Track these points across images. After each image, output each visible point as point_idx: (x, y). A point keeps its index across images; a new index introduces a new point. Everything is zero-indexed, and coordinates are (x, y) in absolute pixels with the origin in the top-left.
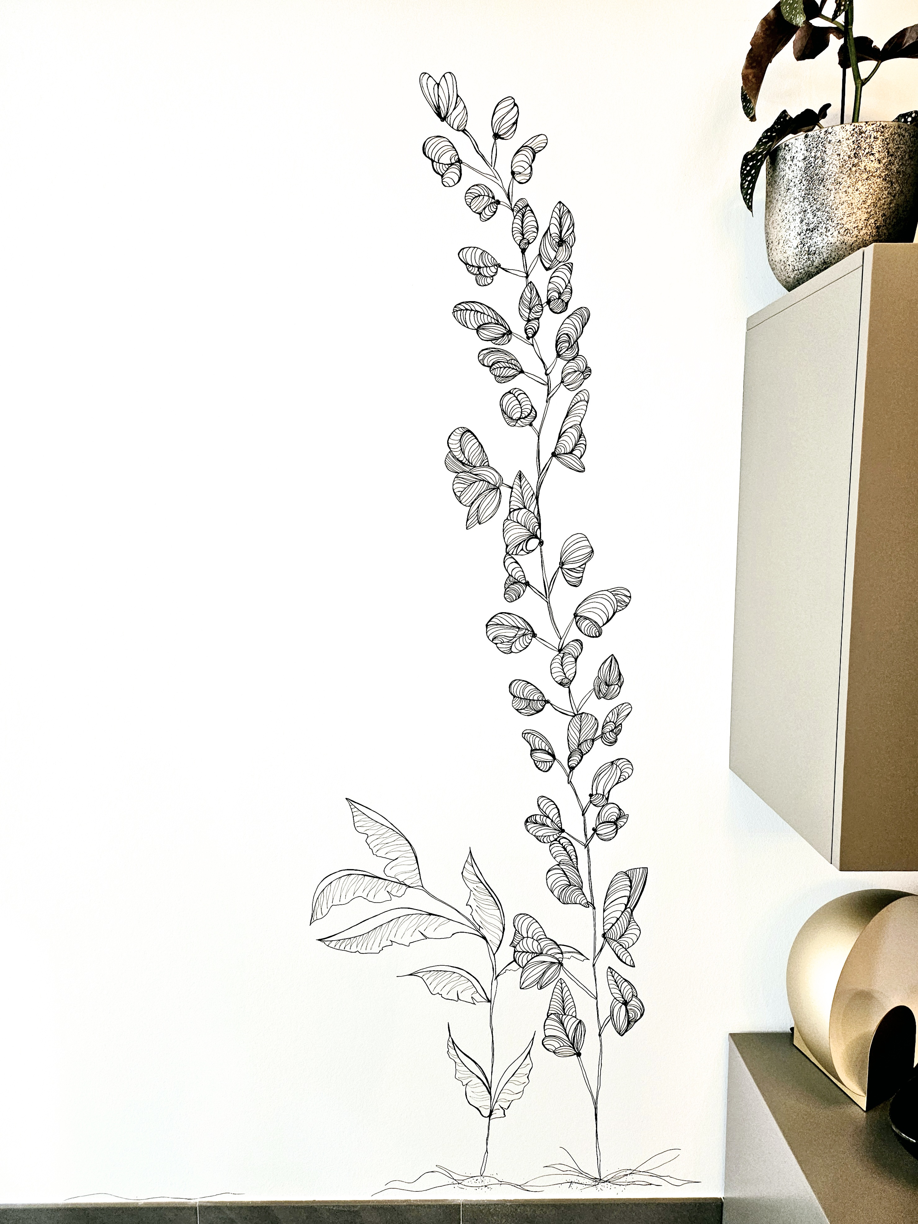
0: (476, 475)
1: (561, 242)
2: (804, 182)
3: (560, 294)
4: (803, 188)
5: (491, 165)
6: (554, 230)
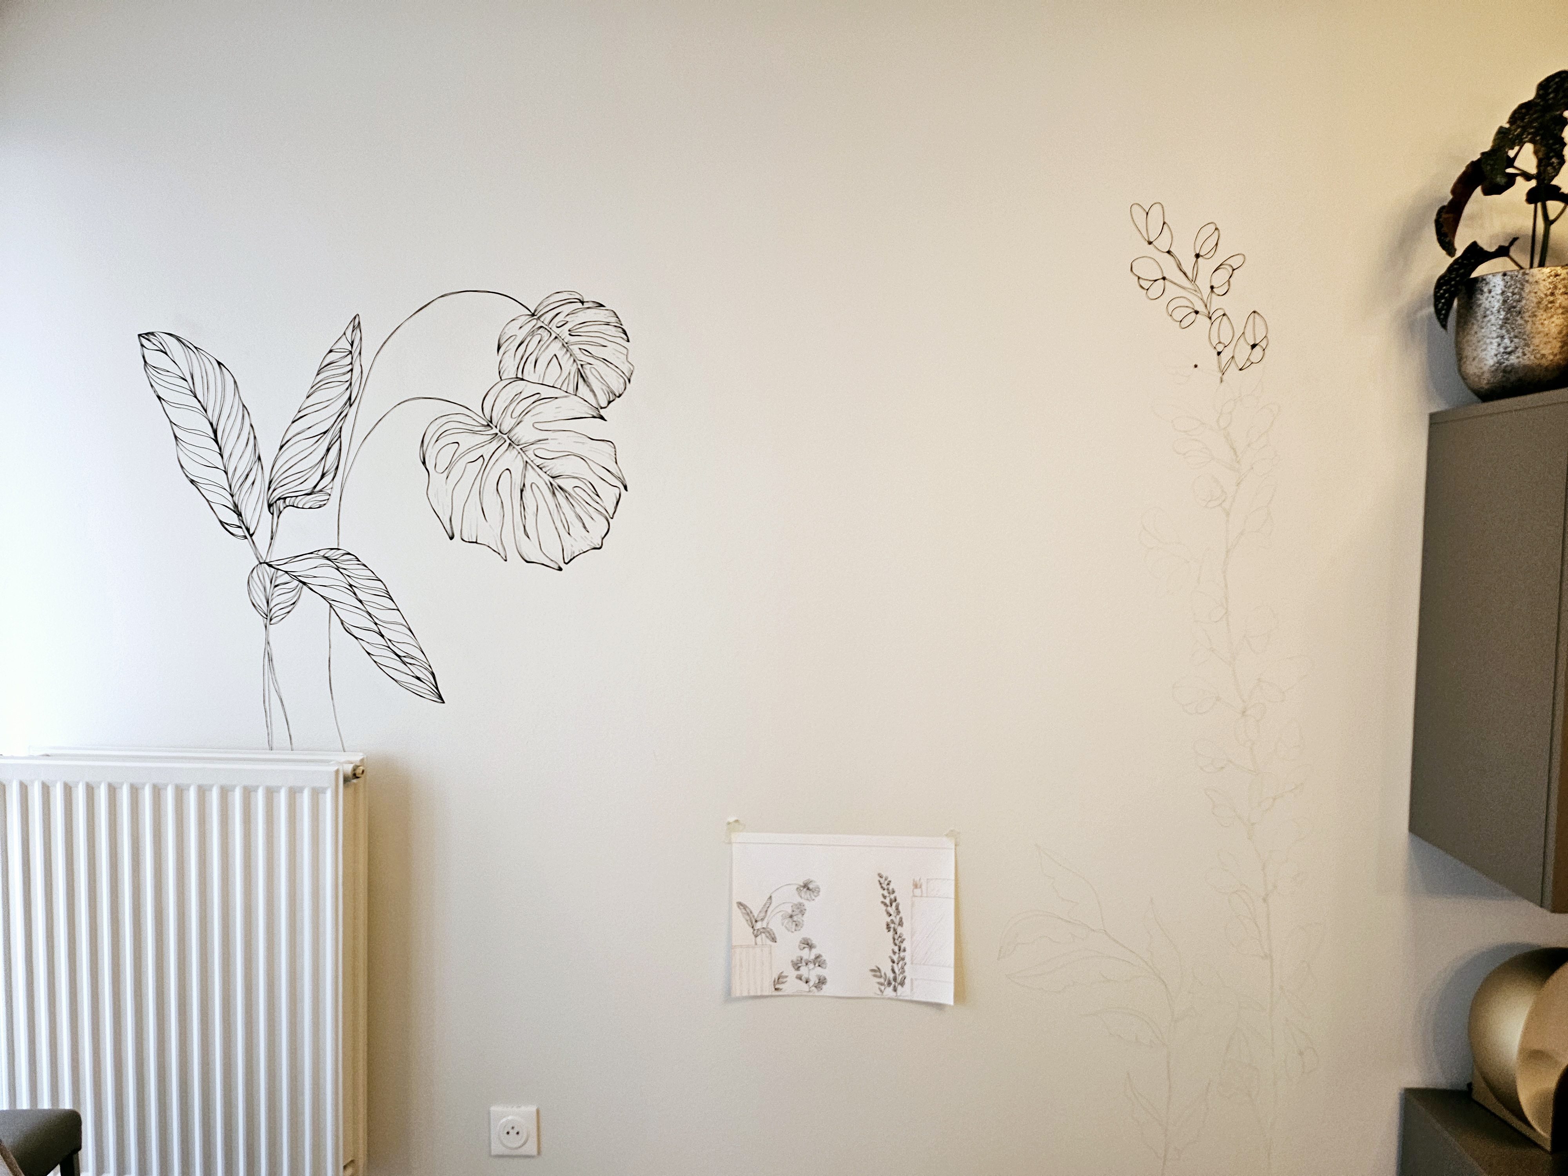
1: (1254, 346)
2: (1502, 313)
4: (1502, 317)
5: (1193, 281)
6: (1248, 335)
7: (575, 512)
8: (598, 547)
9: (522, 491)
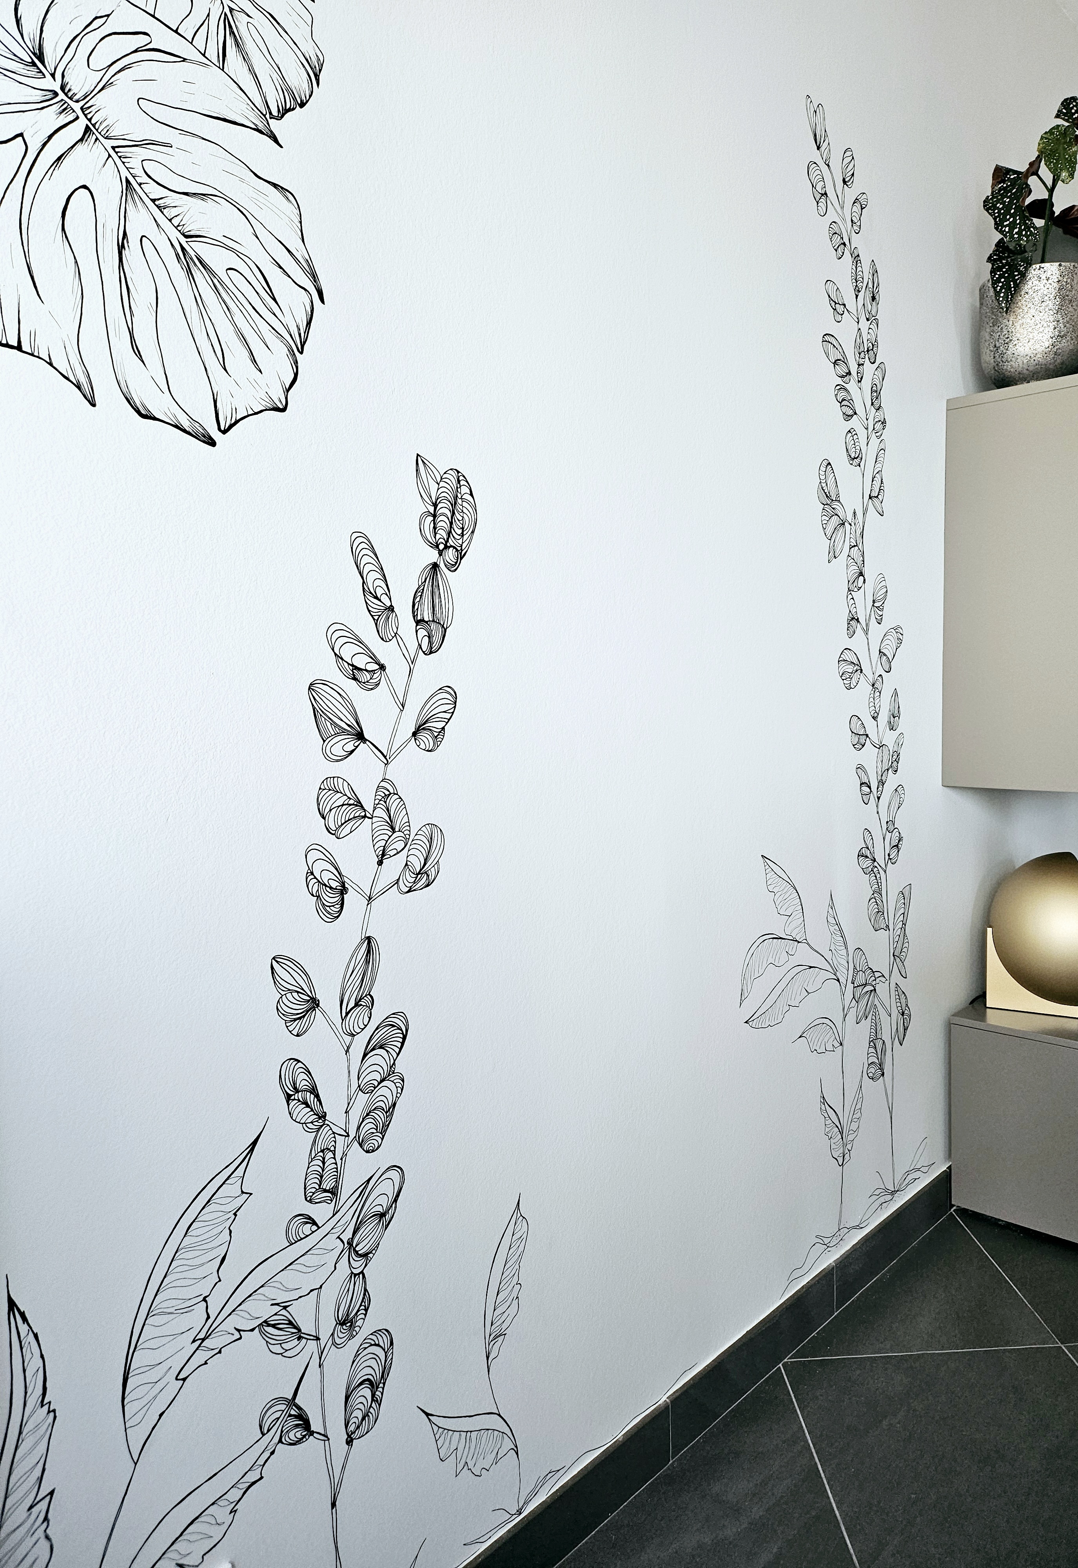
0: (833, 508)
1: (873, 298)
2: (1058, 300)
3: (873, 345)
4: (1058, 303)
5: (842, 208)
6: (870, 285)
7: (235, 326)
8: (281, 407)
9: (121, 248)
